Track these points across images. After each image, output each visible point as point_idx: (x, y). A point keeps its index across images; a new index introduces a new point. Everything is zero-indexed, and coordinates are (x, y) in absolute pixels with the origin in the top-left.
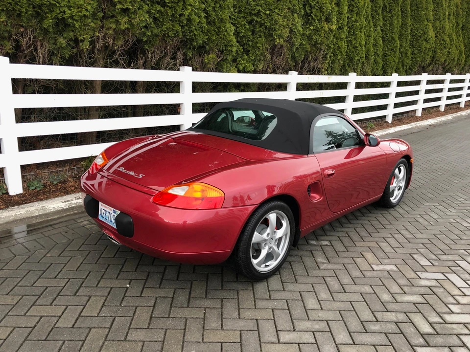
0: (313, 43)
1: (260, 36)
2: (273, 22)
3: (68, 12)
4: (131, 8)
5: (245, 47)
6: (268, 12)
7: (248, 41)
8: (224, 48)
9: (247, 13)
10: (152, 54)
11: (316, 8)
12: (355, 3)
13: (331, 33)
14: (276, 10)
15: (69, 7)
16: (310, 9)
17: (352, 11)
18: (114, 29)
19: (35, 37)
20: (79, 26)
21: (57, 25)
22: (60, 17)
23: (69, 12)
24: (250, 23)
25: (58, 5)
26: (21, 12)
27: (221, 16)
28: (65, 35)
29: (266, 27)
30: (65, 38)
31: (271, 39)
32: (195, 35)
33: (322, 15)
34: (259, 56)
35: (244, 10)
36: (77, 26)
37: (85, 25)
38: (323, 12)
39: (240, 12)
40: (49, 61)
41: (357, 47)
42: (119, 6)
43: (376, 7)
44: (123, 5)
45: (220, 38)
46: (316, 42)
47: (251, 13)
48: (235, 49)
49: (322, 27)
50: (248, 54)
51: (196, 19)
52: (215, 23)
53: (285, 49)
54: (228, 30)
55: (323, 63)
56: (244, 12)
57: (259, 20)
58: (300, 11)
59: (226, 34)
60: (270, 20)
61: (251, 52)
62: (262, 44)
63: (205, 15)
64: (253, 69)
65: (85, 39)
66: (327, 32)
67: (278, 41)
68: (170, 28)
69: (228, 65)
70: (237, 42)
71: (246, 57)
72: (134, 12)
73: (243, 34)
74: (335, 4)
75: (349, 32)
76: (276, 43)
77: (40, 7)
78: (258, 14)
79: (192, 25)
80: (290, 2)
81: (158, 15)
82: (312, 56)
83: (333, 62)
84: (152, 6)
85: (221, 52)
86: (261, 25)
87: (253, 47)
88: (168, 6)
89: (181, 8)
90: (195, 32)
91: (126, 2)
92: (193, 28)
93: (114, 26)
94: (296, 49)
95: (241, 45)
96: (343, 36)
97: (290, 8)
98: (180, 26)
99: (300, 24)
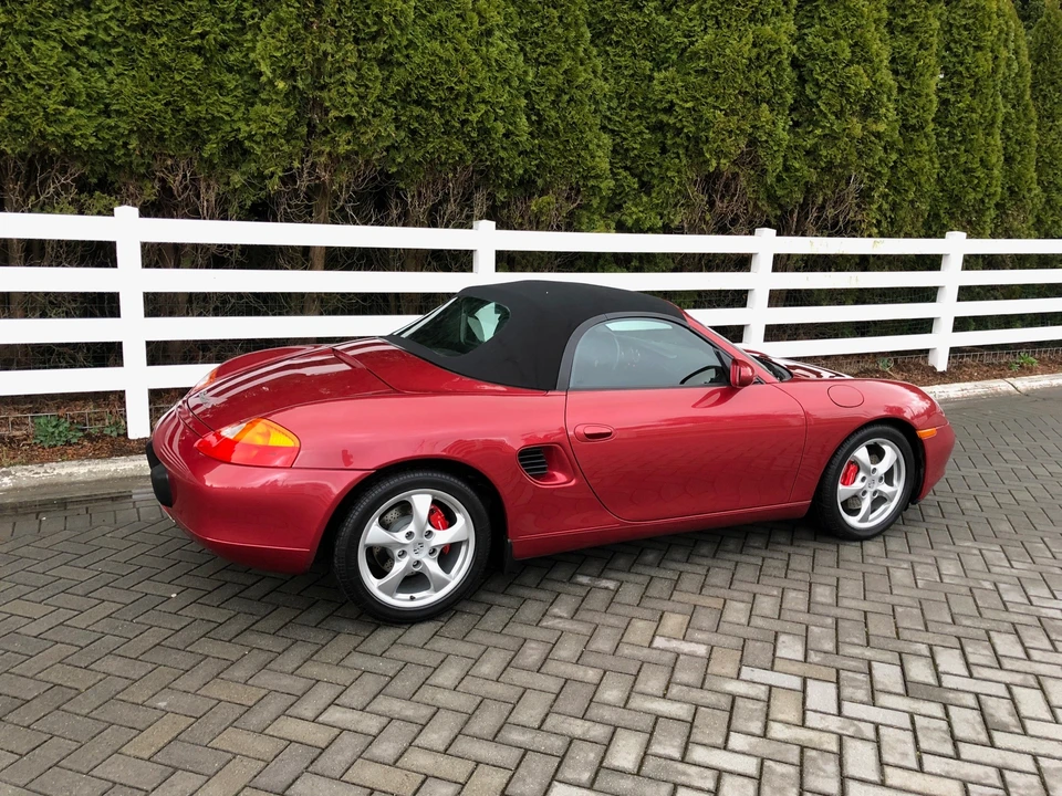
0: (823, 165)
1: (678, 155)
2: (702, 124)
3: (244, 128)
4: (355, 114)
5: (645, 179)
6: (690, 105)
7: (649, 165)
8: (581, 183)
9: (648, 109)
10: (413, 197)
11: (831, 87)
12: (967, 69)
13: (877, 141)
14: (709, 100)
15: (247, 121)
16: (816, 90)
17: (960, 86)
18: (330, 154)
19: (193, 174)
20: (262, 152)
21: (227, 151)
22: (230, 137)
23: (248, 129)
24: (653, 129)
25: (226, 118)
26: (164, 133)
27: (572, 118)
28: (244, 169)
29: (688, 138)
30: (243, 173)
31: (701, 159)
32: (502, 159)
33: (844, 102)
34: (675, 195)
35: (640, 103)
36: (258, 151)
37: (272, 150)
38: (849, 95)
39: (632, 107)
40: (222, 213)
41: (973, 170)
42: (333, 113)
43: (1053, 73)
44: (341, 111)
45: (571, 162)
46: (830, 163)
47: (655, 108)
48: (607, 185)
49: (844, 130)
50: (648, 194)
51: (501, 128)
52: (557, 133)
53: (743, 182)
54: (591, 146)
55: (864, 209)
56: (642, 106)
57: (672, 121)
58: (781, 97)
59: (583, 153)
60: (695, 120)
61: (656, 189)
62: (679, 172)
63: (534, 118)
64: (660, 224)
65: (273, 174)
66: (862, 141)
67: (714, 163)
68: (441, 147)
69: (596, 217)
70: (626, 168)
71: (645, 199)
72: (365, 122)
73: (636, 152)
74: (896, 72)
75: (951, 135)
76: (711, 170)
77: (196, 122)
78: (669, 110)
79: (494, 140)
80: (748, 79)
81: (416, 125)
82: (826, 194)
83: (894, 207)
84: (403, 108)
85: (576, 190)
86: (679, 132)
87: (662, 178)
88: (435, 107)
89: (462, 108)
90: (502, 154)
91: (346, 105)
92: (497, 145)
93: (328, 149)
94: (779, 179)
95: (633, 175)
96: (924, 147)
97: (746, 93)
98: (465, 142)
99: (781, 124)
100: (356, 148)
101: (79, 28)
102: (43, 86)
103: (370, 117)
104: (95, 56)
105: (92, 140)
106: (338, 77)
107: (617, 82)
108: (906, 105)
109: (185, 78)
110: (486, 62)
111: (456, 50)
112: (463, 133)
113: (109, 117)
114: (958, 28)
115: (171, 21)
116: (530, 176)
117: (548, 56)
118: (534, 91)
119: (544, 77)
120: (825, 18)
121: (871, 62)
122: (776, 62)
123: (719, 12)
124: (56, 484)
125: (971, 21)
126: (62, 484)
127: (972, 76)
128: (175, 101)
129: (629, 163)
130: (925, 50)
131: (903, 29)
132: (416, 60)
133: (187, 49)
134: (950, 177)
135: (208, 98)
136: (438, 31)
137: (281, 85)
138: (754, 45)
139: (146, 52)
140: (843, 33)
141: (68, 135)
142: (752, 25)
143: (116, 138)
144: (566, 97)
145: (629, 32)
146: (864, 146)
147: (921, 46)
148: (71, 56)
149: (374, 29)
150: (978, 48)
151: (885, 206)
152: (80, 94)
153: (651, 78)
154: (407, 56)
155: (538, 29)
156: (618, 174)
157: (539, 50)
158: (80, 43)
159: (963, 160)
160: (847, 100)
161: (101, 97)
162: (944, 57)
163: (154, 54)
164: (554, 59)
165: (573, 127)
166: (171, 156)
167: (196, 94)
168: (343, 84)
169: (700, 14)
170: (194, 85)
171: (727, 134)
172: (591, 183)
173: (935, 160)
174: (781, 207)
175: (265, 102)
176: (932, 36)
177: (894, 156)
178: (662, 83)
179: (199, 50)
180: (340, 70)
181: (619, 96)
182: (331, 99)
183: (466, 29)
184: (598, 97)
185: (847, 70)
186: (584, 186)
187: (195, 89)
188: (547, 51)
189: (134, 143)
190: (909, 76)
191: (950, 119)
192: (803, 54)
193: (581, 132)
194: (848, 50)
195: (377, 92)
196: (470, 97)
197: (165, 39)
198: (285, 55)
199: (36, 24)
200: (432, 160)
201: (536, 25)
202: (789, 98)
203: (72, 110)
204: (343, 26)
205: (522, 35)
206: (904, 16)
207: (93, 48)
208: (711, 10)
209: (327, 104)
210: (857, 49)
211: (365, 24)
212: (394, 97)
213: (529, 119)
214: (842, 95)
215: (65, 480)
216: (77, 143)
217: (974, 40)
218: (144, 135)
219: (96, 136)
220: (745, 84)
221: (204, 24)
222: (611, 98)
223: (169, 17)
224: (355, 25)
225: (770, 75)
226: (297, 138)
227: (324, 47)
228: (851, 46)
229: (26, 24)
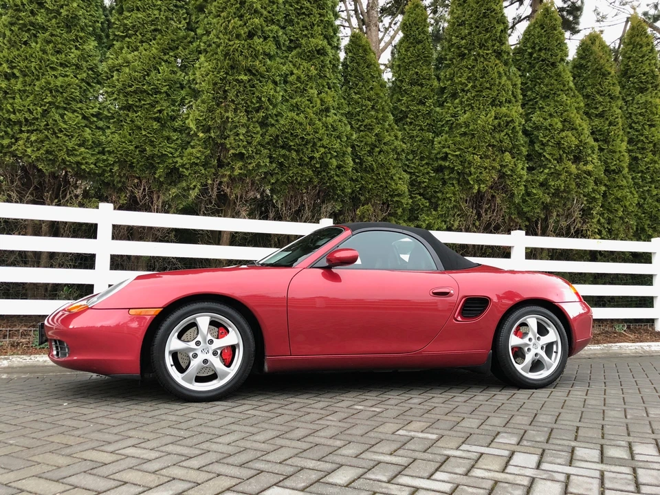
0: (553, 191)
1: (453, 185)
2: (466, 165)
4: (245, 152)
5: (433, 200)
6: (458, 153)
7: (435, 192)
8: (389, 199)
9: (432, 159)
11: (551, 144)
12: (647, 138)
13: (588, 177)
14: (469, 150)
15: (181, 157)
16: (542, 147)
17: (643, 149)
18: (230, 176)
19: (150, 188)
20: (189, 174)
21: (169, 174)
22: (171, 166)
23: (182, 161)
24: (436, 170)
25: (170, 155)
26: (133, 163)
27: (382, 161)
28: (179, 186)
29: (458, 173)
30: (178, 188)
31: (468, 187)
32: (336, 181)
33: (561, 152)
34: (453, 209)
36: (187, 174)
37: (195, 173)
38: (564, 148)
39: (422, 159)
42: (232, 151)
44: (236, 150)
45: (382, 186)
46: (557, 190)
47: (437, 158)
48: (407, 201)
49: (564, 169)
50: (436, 210)
51: (334, 162)
52: (373, 170)
53: (498, 200)
54: (394, 178)
55: (588, 223)
56: (428, 157)
57: (447, 164)
58: (519, 150)
59: (389, 181)
60: (461, 162)
61: (441, 206)
62: (454, 194)
63: (357, 161)
64: (445, 227)
65: (195, 186)
66: (578, 176)
67: (476, 187)
68: (298, 173)
69: (401, 221)
70: (420, 194)
71: (434, 213)
72: (251, 157)
73: (426, 184)
74: (596, 140)
75: (643, 179)
76: (475, 191)
77: (153, 157)
78: (445, 158)
79: (331, 169)
80: (494, 138)
81: (283, 160)
82: (558, 211)
83: (610, 221)
84: (274, 150)
85: (385, 204)
86: (452, 170)
87: (444, 199)
88: (293, 149)
89: (310, 150)
90: (336, 178)
91: (239, 146)
92: (332, 172)
93: (229, 173)
94: (524, 201)
95: (425, 199)
96: (624, 183)
97: (493, 146)
98: (313, 171)
99: (520, 166)
100: (245, 172)
101: (93, 108)
102: (69, 136)
103: (254, 154)
104: (101, 124)
105: (92, 166)
106: (235, 131)
107: (412, 145)
108: (606, 158)
109: (148, 133)
110: (325, 125)
111: (306, 118)
112: (311, 165)
113: (104, 155)
114: (636, 115)
115: (144, 104)
116: (356, 195)
117: (365, 126)
118: (357, 145)
119: (363, 137)
120: (543, 108)
121: (576, 129)
122: (511, 128)
123: (472, 102)
124: (35, 367)
125: (644, 110)
126: (39, 366)
127: (650, 142)
128: (141, 146)
129: (422, 191)
130: (615, 125)
131: (596, 115)
132: (282, 122)
133: (151, 118)
134: (648, 204)
135: (160, 144)
136: (296, 108)
137: (201, 135)
138: (496, 118)
139: (128, 119)
140: (555, 114)
141: (79, 162)
142: (494, 108)
143: (106, 166)
144: (377, 150)
145: (418, 116)
146: (580, 180)
147: (610, 124)
148: (86, 122)
149: (258, 105)
150: (651, 126)
151: (602, 220)
152: (88, 141)
153: (433, 142)
154: (277, 121)
155: (359, 112)
156: (416, 197)
157: (360, 123)
158: (93, 115)
159: (654, 193)
160: (564, 152)
161: (100, 144)
162: (629, 133)
163: (132, 121)
164: (369, 128)
165: (382, 166)
166: (137, 178)
167: (153, 141)
168: (238, 135)
169: (461, 104)
170: (153, 137)
171: (483, 169)
172: (396, 199)
173: (635, 192)
174: (528, 219)
175: (193, 147)
176: (617, 118)
177: (603, 188)
178: (440, 143)
179: (157, 120)
180: (236, 127)
181: (413, 152)
182: (230, 143)
183: (313, 107)
184: (398, 150)
185: (561, 135)
186: (391, 201)
187: (153, 139)
188: (365, 123)
189: (116, 168)
190: (606, 141)
191: (640, 168)
192: (531, 127)
193: (388, 169)
194: (559, 123)
195: (258, 140)
196: (314, 144)
197: (139, 113)
198: (205, 119)
199: (69, 104)
200: (293, 181)
201: (358, 110)
202: (524, 151)
203: (82, 149)
204: (239, 104)
205: (349, 115)
206: (597, 108)
207: (101, 120)
208: (467, 101)
209: (228, 146)
210: (566, 124)
211: (252, 102)
212: (268, 143)
213: (354, 160)
214: (560, 148)
215: (41, 364)
216: (83, 167)
217: (648, 121)
218: (122, 163)
219: (95, 164)
220: (492, 140)
221: (162, 106)
222: (408, 154)
223: (143, 102)
224: (247, 103)
225: (509, 135)
226: (211, 167)
227: (227, 114)
228: (561, 122)
229: (62, 103)
